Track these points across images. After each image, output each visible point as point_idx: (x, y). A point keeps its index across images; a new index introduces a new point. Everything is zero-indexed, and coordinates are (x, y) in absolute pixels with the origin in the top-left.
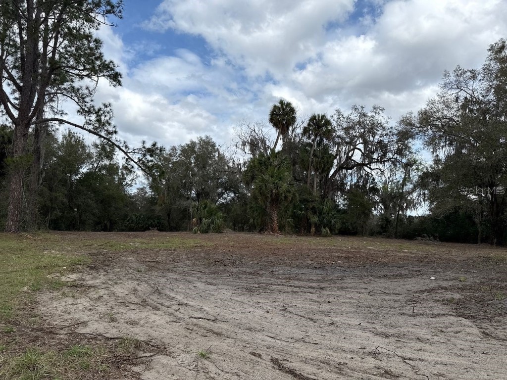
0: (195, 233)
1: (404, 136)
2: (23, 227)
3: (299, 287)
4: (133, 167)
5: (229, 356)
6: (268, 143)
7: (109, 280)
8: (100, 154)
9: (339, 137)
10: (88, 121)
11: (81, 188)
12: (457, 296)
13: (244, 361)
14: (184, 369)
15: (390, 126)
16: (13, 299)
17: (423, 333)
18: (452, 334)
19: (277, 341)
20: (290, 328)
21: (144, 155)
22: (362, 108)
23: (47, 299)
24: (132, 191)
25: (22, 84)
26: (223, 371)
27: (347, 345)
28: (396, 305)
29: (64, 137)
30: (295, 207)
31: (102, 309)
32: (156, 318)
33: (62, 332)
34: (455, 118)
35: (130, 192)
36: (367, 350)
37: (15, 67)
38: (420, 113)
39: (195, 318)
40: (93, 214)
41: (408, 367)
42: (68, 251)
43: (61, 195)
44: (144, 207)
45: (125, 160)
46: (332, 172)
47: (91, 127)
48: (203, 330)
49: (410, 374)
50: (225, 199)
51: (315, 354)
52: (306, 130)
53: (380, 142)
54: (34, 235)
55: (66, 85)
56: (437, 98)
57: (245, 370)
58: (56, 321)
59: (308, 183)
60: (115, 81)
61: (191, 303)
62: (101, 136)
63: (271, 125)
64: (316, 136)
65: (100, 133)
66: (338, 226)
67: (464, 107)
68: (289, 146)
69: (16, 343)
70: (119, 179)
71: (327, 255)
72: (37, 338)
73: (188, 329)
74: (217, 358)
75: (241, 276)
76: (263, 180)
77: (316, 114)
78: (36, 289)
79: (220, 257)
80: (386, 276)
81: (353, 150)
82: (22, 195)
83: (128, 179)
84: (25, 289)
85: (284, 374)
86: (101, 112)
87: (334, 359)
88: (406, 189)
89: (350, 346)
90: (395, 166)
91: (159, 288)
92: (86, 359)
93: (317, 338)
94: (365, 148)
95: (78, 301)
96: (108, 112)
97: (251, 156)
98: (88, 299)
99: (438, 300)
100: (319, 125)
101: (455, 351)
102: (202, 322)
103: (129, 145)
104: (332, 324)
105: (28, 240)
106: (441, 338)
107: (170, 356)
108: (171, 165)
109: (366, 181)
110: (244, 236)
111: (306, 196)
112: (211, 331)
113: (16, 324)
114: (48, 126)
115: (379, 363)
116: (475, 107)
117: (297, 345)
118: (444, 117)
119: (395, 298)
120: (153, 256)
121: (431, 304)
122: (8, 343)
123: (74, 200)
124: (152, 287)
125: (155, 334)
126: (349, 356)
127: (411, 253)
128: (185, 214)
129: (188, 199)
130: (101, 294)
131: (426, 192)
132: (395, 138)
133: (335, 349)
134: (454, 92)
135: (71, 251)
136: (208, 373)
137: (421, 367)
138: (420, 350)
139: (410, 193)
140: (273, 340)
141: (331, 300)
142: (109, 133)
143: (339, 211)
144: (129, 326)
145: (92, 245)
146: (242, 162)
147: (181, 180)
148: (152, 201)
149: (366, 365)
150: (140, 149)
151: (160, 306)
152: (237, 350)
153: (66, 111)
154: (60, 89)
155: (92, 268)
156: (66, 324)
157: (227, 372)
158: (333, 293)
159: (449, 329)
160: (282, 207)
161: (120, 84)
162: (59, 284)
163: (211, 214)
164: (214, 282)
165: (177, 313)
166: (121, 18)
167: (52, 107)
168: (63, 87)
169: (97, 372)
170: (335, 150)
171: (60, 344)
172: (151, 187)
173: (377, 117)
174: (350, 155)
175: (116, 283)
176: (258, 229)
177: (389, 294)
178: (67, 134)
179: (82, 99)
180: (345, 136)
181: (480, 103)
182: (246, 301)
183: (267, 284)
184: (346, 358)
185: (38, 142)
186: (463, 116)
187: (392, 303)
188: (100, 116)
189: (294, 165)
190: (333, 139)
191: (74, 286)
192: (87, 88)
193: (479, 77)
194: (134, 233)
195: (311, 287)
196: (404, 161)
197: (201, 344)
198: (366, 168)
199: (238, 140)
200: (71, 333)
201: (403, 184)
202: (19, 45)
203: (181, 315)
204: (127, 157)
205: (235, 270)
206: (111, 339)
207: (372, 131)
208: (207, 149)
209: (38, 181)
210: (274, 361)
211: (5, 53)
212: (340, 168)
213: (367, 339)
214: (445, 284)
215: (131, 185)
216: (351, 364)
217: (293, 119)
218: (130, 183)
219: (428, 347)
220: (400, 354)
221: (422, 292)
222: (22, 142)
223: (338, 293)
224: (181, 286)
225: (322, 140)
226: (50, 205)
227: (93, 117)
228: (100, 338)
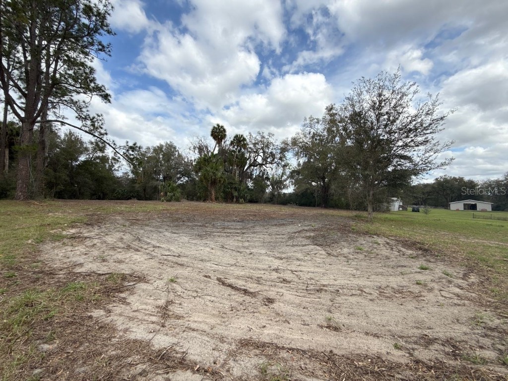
0: (163, 201)
1: (283, 150)
2: (30, 196)
3: (230, 233)
4: (119, 158)
5: (189, 279)
6: (209, 149)
7: (102, 232)
8: (95, 149)
9: (250, 148)
10: (85, 125)
11: (80, 171)
12: (312, 234)
13: (200, 281)
14: (158, 291)
15: (276, 144)
16: (17, 250)
17: (299, 255)
18: (313, 255)
19: (220, 267)
20: (227, 258)
21: (128, 151)
22: (263, 133)
23: (49, 248)
24: (119, 174)
25: (26, 92)
26: (186, 290)
27: (261, 266)
28: (284, 240)
29: (66, 135)
30: (225, 187)
31: (96, 253)
32: (138, 257)
33: (61, 272)
34: (309, 143)
35: (117, 175)
36: (272, 268)
37: (20, 79)
38: (292, 139)
39: (165, 255)
40: (90, 188)
41: (294, 276)
42: (69, 213)
43: (64, 175)
44: (127, 185)
45: (113, 153)
46: (246, 168)
47: (87, 129)
48: (171, 263)
49: (296, 280)
50: (182, 181)
51: (243, 273)
52: (232, 143)
53: (271, 153)
54: (41, 202)
55: (66, 98)
56: (300, 132)
57: (201, 287)
58: (56, 264)
59: (233, 173)
60: (106, 99)
61: (161, 246)
62: (95, 136)
63: (211, 138)
64: (238, 146)
65: (94, 134)
66: (248, 198)
67: (313, 137)
68: (222, 151)
69: (17, 285)
70: (109, 166)
71: (244, 214)
72: (38, 279)
73: (161, 263)
74: (182, 281)
75: (194, 228)
76: (206, 170)
77: (238, 134)
78: (41, 241)
79: (180, 216)
80: (276, 225)
81: (258, 156)
82: (30, 174)
83: (116, 166)
84: (30, 241)
85: (225, 287)
86: (95, 119)
87: (254, 275)
88: (283, 179)
89: (262, 266)
90: (278, 166)
91: (139, 237)
92: (80, 292)
93: (243, 263)
94: (264, 155)
95: (76, 248)
96: (101, 120)
97: (199, 156)
98: (84, 247)
99: (304, 237)
100: (239, 140)
101: (316, 265)
102: (170, 258)
103: (116, 143)
104: (251, 254)
105: (35, 206)
106: (308, 258)
107: (148, 283)
108: (146, 159)
109: (263, 174)
110: (194, 204)
111: (231, 181)
112: (177, 263)
113: (17, 269)
114: (51, 126)
115: (279, 275)
116: (318, 138)
117: (232, 268)
118: (303, 142)
119: (283, 237)
120: (134, 216)
121: (301, 239)
122: (9, 286)
123: (75, 179)
124: (134, 236)
125: (136, 268)
126: (263, 272)
127: (286, 212)
128: (156, 190)
129: (157, 180)
130: (95, 242)
131: (293, 181)
132: (279, 151)
133: (255, 269)
134: (308, 129)
135: (72, 213)
136: (176, 292)
137: (301, 275)
138: (299, 265)
139: (285, 180)
140: (217, 266)
141: (249, 239)
142: (101, 134)
143: (249, 189)
144: (117, 264)
145: (89, 209)
146: (193, 159)
147: (153, 168)
148: (133, 181)
149: (272, 277)
150: (124, 147)
151: (140, 249)
152: (195, 275)
153: (66, 117)
154: (61, 100)
155: (88, 225)
156: (65, 266)
157: (189, 291)
158: (250, 235)
159: (312, 253)
160: (217, 187)
161: (110, 102)
162: (60, 236)
163: (173, 190)
164: (177, 232)
165: (153, 253)
166: (110, 56)
167: (55, 113)
168: (63, 99)
169: (91, 301)
170: (248, 155)
171: (59, 282)
172: (132, 172)
173: (270, 139)
174: (256, 159)
175: (107, 235)
176: (203, 199)
177: (279, 235)
178: (68, 133)
179: (79, 109)
180: (253, 148)
181: (320, 136)
182: (198, 243)
183: (211, 232)
184: (261, 274)
185: (43, 137)
186: (312, 142)
187: (281, 240)
188: (94, 122)
189: (225, 163)
190: (247, 149)
191: (73, 237)
192: (84, 102)
193: (320, 123)
194: (121, 201)
195: (237, 233)
196: (283, 163)
197: (170, 272)
198: (263, 166)
199: (191, 145)
200: (69, 273)
201: (282, 176)
202: (23, 63)
203: (155, 254)
204: (115, 151)
205: (190, 224)
206: (103, 274)
207: (268, 146)
208: (171, 150)
209: (44, 164)
210: (219, 280)
211: (11, 67)
212: (250, 165)
213: (272, 261)
214: (306, 228)
215: (118, 170)
216: (264, 277)
217: (225, 135)
218: (117, 169)
219: (302, 263)
220: (290, 269)
221: (295, 233)
222: (28, 135)
223: (252, 235)
224: (155, 235)
225: (241, 149)
226: (55, 181)
227: (89, 123)
228: (93, 274)
